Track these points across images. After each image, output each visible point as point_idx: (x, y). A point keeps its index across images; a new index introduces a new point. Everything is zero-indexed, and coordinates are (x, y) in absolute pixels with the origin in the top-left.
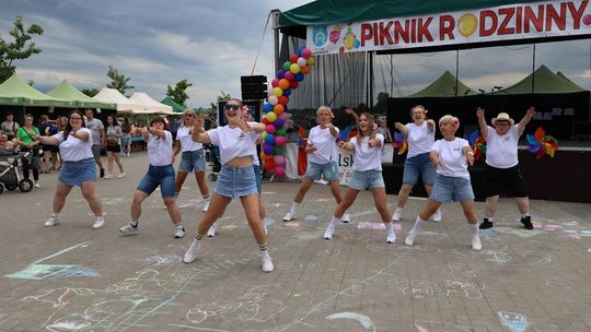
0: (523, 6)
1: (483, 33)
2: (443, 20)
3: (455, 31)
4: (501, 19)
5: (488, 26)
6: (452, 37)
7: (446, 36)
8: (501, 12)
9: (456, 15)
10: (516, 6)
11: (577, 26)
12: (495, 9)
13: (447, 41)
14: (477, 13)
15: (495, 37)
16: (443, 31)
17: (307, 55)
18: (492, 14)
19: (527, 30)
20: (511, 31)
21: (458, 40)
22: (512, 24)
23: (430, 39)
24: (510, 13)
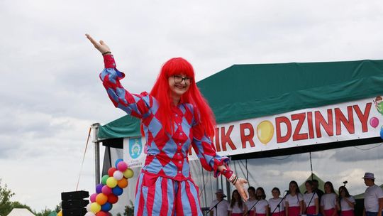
0: (313, 110)
1: (280, 139)
2: (243, 127)
3: (255, 139)
4: (294, 124)
5: (284, 133)
6: (252, 145)
7: (248, 143)
8: (294, 117)
9: (254, 122)
10: (306, 111)
11: (365, 129)
12: (288, 115)
13: (249, 149)
14: (272, 119)
15: (291, 144)
16: (245, 139)
17: (123, 168)
18: (285, 120)
19: (319, 135)
20: (304, 137)
21: (259, 148)
22: (304, 129)
23: (233, 147)
24: (301, 118)
